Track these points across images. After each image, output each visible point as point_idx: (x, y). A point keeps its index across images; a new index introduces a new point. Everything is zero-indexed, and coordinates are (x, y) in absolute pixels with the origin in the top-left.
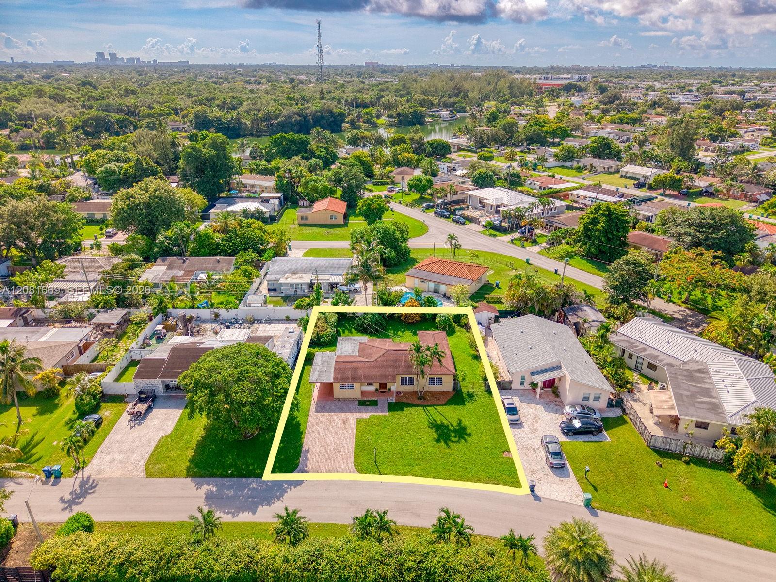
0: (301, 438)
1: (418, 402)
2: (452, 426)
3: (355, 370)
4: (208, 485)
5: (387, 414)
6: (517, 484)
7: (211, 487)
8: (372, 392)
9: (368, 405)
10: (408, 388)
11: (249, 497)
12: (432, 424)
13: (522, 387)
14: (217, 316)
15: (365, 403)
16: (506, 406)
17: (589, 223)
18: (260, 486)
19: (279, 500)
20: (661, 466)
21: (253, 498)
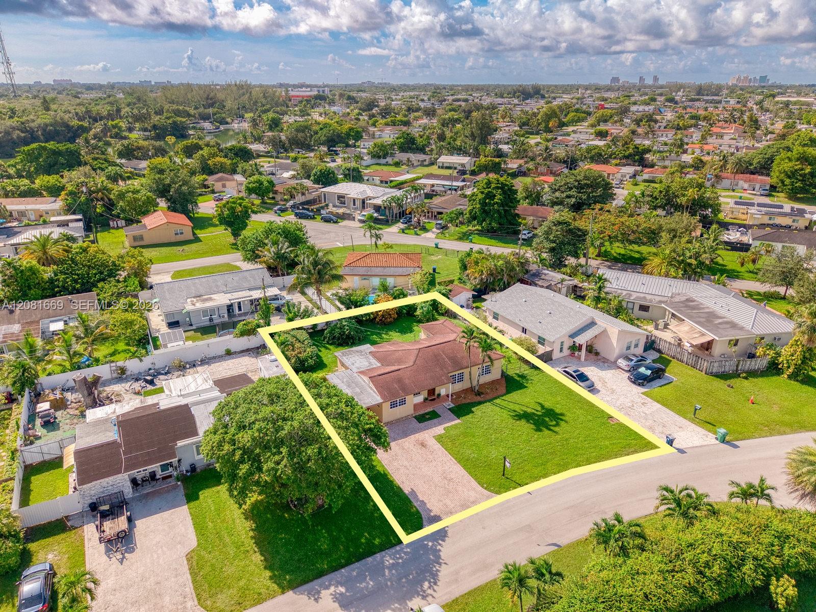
0: (392, 482)
1: (478, 399)
2: (537, 411)
3: (400, 381)
4: (327, 588)
5: (457, 421)
6: (649, 446)
7: (332, 588)
8: (421, 403)
9: (430, 419)
10: (459, 387)
11: (400, 579)
12: (516, 416)
13: (562, 355)
14: (123, 370)
15: (425, 418)
16: (574, 374)
17: (485, 198)
18: (398, 558)
19: (440, 564)
20: (732, 387)
21: (406, 576)
